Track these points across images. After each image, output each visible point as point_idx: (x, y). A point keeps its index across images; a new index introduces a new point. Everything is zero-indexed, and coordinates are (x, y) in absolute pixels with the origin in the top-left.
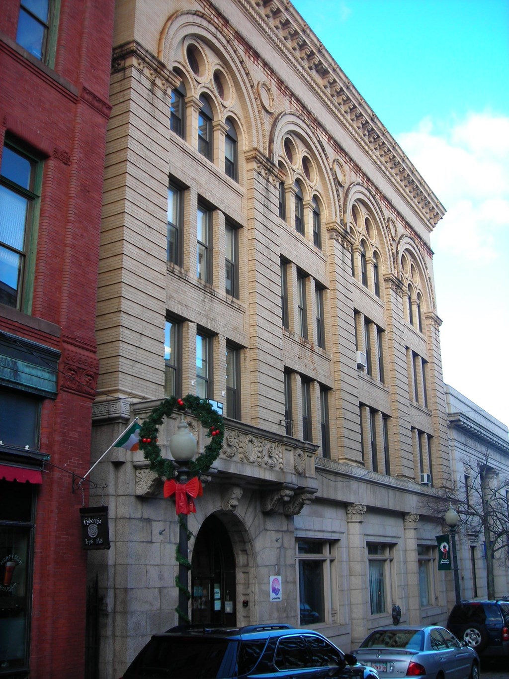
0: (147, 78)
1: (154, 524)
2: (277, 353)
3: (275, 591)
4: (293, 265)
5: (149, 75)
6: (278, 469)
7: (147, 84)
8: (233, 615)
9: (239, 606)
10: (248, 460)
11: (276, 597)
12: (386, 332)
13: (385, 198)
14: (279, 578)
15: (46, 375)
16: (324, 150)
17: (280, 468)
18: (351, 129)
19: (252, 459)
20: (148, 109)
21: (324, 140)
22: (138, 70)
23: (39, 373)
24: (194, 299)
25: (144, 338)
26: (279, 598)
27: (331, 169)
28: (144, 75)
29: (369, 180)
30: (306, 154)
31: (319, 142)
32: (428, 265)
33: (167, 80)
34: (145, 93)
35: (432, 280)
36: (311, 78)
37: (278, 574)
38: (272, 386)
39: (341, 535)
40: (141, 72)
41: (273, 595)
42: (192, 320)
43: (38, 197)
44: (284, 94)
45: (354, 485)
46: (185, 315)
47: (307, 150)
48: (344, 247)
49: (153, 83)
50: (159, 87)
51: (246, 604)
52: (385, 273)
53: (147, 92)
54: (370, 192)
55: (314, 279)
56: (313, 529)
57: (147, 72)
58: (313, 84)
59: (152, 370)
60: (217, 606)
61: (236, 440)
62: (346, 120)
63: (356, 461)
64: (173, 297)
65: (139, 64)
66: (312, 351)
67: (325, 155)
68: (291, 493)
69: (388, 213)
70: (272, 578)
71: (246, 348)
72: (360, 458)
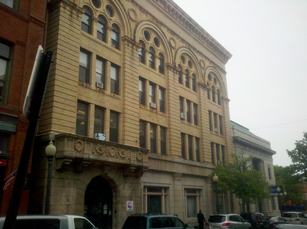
0: (68, 10)
1: (65, 180)
2: (136, 115)
3: (129, 207)
4: (147, 81)
5: (69, 9)
6: (127, 159)
7: (69, 13)
8: (111, 216)
9: (114, 212)
10: (110, 155)
11: (130, 209)
12: (199, 105)
13: (199, 52)
14: (132, 202)
15: (11, 125)
16: (164, 34)
17: (129, 159)
18: (180, 25)
19: (112, 155)
20: (68, 23)
21: (165, 30)
22: (63, 7)
23: (8, 125)
24: (94, 95)
25: (65, 111)
26: (131, 210)
27: (168, 42)
28: (67, 9)
29: (189, 45)
30: (156, 36)
31: (162, 31)
32: (222, 78)
33: (78, 11)
34: (67, 17)
35: (225, 84)
36: (158, 5)
37: (131, 200)
38: (133, 127)
39: (169, 185)
40: (65, 8)
41: (128, 209)
42: (93, 103)
43: (10, 59)
44: (143, 12)
45: (176, 165)
46: (89, 101)
47: (156, 35)
48: (174, 73)
49: (72, 13)
50: (74, 14)
51: (116, 212)
52: (197, 82)
53: (68, 16)
54: (190, 50)
55: (159, 85)
56: (154, 182)
57: (68, 8)
58: (159, 7)
59: (68, 122)
60: (105, 212)
61: (105, 148)
62: (177, 21)
63: (178, 156)
64: (82, 95)
65: (64, 5)
66: (157, 113)
67: (165, 36)
68: (134, 168)
69: (199, 58)
70: (128, 202)
71: (121, 113)
72: (180, 154)
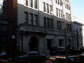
4: (45, 3)
19: (37, 30)
39: (54, 39)
46: (28, 12)
66: (49, 14)
71: (38, 15)
72: (57, 28)
